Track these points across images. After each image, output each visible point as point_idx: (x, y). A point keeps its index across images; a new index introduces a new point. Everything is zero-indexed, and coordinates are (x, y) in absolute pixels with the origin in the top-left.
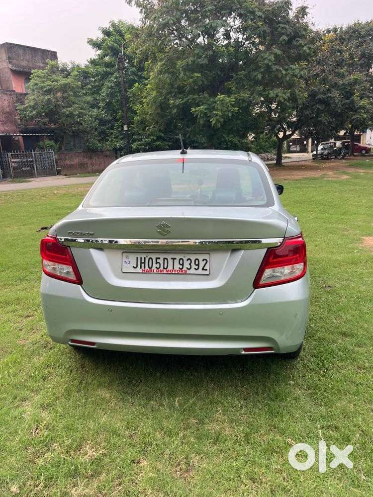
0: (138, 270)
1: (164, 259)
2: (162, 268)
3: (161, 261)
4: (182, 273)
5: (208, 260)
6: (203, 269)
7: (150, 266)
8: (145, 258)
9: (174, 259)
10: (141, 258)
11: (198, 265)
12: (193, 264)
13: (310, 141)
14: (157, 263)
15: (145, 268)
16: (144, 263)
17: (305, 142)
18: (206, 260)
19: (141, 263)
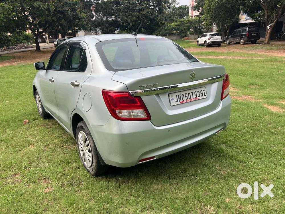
0: (179, 103)
1: (188, 93)
2: (188, 99)
3: (187, 95)
4: (197, 100)
5: (205, 90)
6: (205, 95)
7: (183, 99)
8: (180, 95)
9: (192, 93)
10: (178, 95)
11: (202, 94)
12: (200, 94)
13: (47, 36)
14: (186, 96)
15: (181, 101)
16: (180, 98)
17: (44, 37)
18: (204, 90)
19: (179, 98)
